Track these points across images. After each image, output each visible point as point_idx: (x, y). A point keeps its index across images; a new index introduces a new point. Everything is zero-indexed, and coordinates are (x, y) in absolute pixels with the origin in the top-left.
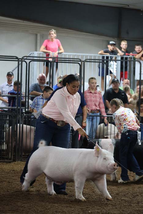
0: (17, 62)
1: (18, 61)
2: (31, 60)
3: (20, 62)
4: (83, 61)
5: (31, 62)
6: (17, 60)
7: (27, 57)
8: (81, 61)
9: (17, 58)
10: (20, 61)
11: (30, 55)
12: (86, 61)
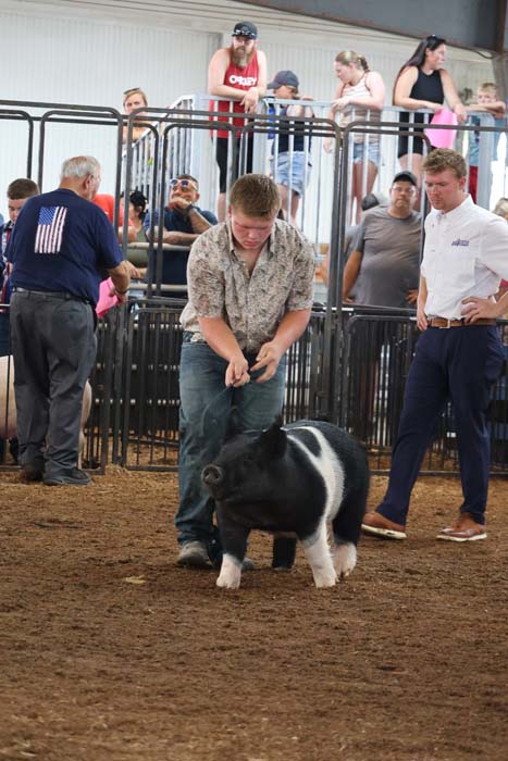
0: (116, 127)
1: (122, 125)
2: (170, 124)
4: (343, 129)
6: (115, 120)
8: (334, 127)
9: (115, 114)
10: (126, 124)
11: (179, 104)
12: (350, 128)
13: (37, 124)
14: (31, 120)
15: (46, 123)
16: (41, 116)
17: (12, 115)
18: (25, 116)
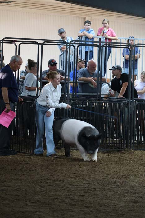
1: (67, 45)
3: (68, 47)
5: (79, 47)
6: (65, 44)
7: (75, 41)
8: (130, 46)
10: (68, 45)
11: (78, 39)
13: (40, 45)
14: (38, 44)
15: (43, 45)
16: (42, 43)
17: (33, 43)
18: (37, 43)
